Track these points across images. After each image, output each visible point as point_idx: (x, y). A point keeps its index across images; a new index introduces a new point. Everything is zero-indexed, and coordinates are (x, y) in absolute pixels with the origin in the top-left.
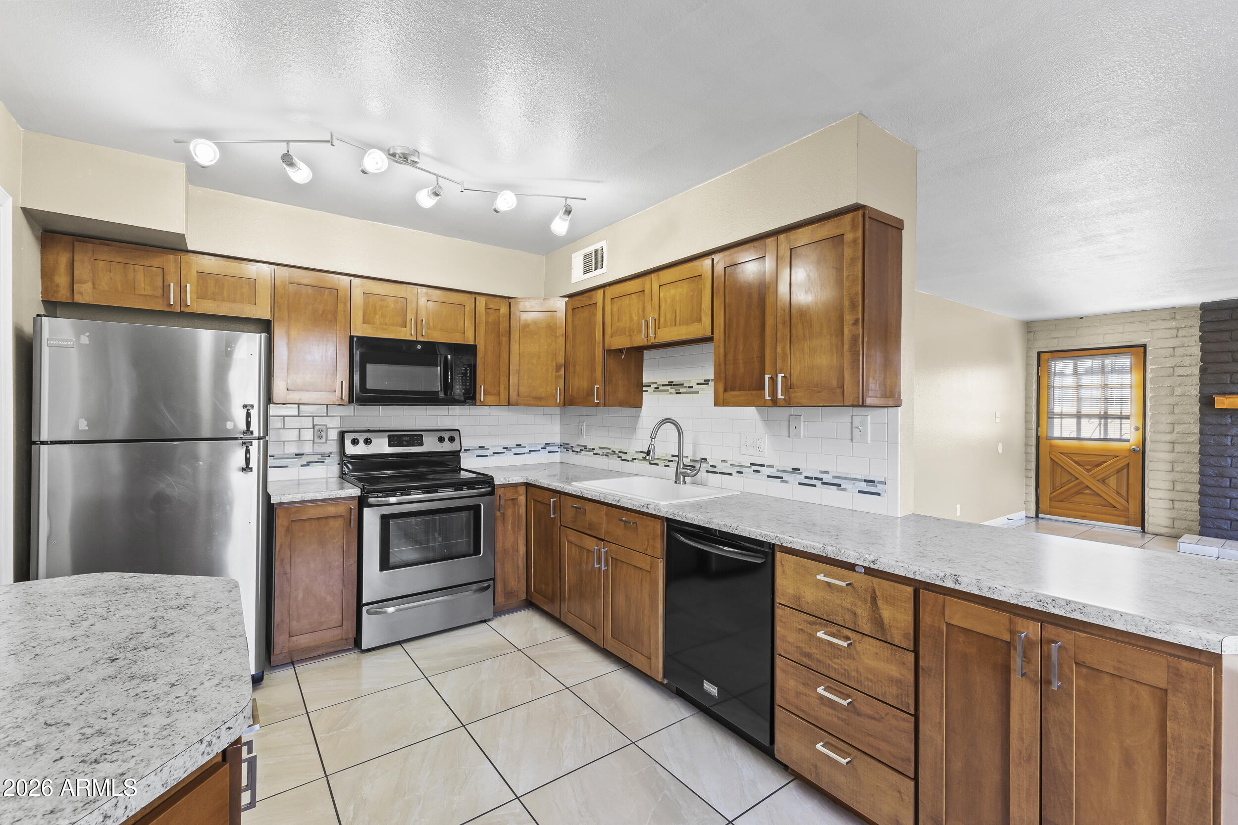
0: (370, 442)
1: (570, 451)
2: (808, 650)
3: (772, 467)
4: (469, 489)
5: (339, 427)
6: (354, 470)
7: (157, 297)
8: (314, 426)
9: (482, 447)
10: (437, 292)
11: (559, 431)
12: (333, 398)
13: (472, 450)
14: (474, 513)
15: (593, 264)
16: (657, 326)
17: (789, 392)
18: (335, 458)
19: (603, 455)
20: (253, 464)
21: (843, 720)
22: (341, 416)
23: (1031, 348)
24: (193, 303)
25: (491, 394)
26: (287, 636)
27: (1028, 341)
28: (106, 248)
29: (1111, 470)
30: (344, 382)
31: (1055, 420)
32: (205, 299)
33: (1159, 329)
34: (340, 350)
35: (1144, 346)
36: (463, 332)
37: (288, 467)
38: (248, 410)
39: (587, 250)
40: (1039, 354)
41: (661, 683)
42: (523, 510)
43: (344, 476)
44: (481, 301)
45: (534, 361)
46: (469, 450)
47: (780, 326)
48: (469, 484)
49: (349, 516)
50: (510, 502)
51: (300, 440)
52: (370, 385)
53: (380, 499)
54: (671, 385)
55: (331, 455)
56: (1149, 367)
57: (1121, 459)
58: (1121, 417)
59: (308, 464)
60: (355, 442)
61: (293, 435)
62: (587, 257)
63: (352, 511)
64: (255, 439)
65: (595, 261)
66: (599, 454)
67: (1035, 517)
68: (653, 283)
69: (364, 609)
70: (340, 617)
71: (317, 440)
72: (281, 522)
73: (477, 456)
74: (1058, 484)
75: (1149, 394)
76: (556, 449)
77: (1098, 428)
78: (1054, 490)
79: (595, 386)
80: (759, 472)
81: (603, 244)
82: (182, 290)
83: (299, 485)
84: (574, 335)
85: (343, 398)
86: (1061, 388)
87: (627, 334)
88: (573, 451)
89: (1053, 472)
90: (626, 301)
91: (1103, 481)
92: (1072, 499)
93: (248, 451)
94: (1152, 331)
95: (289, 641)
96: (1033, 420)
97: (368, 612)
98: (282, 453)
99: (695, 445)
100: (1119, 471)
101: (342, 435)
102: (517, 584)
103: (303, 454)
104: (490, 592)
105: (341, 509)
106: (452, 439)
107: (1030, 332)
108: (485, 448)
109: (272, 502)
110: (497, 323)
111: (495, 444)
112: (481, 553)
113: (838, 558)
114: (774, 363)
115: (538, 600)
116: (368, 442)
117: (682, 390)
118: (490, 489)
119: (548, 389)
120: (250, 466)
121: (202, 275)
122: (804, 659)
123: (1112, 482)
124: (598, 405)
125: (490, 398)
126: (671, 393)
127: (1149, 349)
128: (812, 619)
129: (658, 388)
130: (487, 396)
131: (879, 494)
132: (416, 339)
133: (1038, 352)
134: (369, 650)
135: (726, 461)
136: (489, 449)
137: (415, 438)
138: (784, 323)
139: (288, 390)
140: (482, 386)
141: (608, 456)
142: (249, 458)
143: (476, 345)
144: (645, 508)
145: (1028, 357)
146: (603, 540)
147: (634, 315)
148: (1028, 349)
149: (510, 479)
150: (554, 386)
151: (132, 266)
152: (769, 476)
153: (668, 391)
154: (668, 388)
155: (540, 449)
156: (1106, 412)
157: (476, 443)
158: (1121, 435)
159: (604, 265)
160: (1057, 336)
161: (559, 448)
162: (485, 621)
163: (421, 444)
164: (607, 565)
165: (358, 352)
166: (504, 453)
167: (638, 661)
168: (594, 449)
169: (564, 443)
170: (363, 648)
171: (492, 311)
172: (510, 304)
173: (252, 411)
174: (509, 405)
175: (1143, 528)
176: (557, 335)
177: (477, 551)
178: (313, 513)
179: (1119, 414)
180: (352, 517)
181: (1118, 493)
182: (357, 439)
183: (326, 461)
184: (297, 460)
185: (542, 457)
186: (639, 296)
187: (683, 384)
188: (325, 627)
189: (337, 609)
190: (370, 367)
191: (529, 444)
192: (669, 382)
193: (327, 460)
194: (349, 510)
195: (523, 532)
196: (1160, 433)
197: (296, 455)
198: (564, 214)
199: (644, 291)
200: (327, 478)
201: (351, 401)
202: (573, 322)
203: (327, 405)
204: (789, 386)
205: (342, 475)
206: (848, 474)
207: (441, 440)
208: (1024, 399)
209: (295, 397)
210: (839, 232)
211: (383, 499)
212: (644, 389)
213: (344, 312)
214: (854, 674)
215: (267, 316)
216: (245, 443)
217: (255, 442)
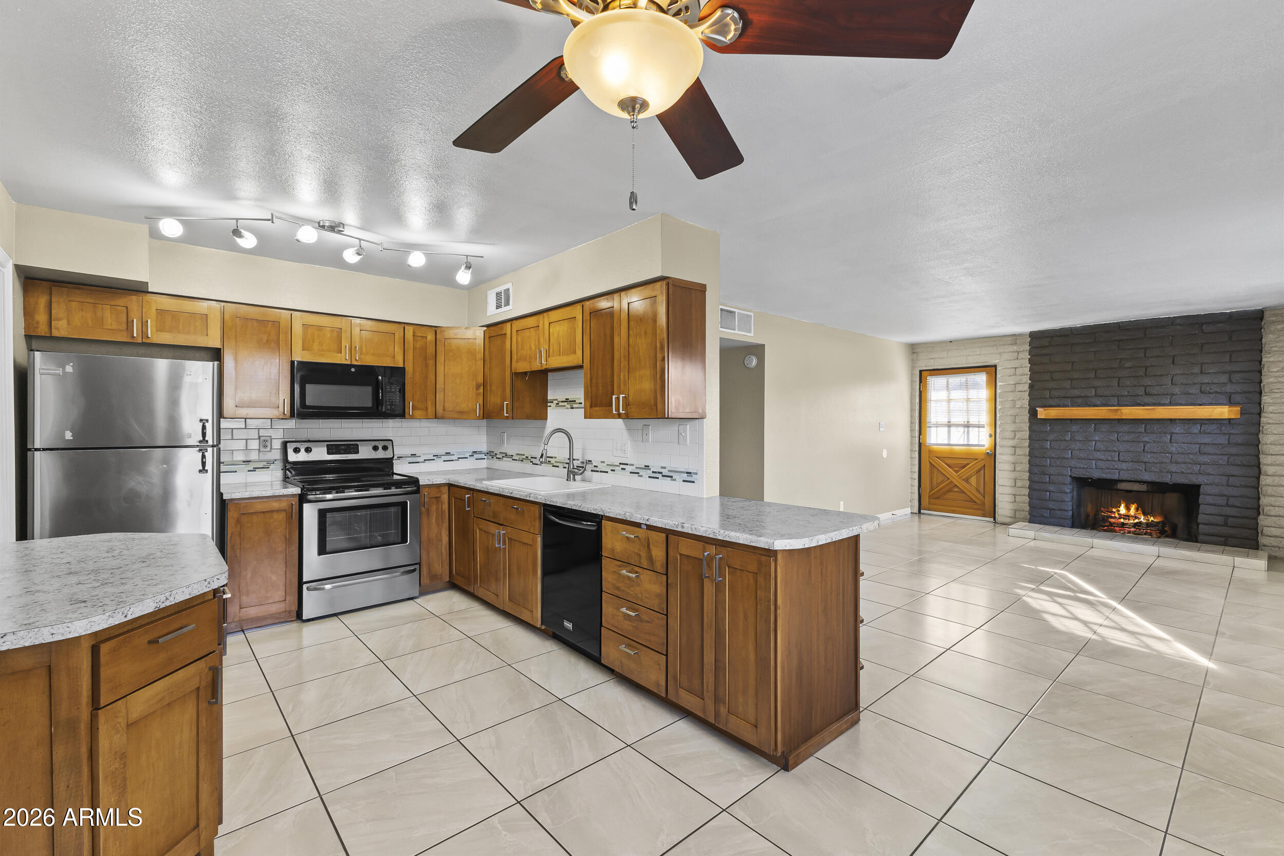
0: (311, 451)
1: (495, 457)
2: (618, 585)
3: (633, 465)
4: (396, 488)
5: (282, 437)
6: (297, 475)
7: (121, 331)
8: (259, 437)
9: (413, 455)
10: (369, 322)
11: (485, 441)
12: (275, 413)
13: (404, 457)
14: (402, 508)
15: (503, 301)
16: (548, 356)
17: (627, 408)
18: (279, 465)
19: (519, 460)
20: (209, 466)
21: (634, 627)
22: (284, 429)
23: (914, 367)
24: (155, 336)
25: (420, 409)
26: (238, 607)
27: (913, 360)
28: (79, 292)
29: (973, 471)
30: (286, 400)
31: (932, 429)
32: (163, 332)
33: (1005, 352)
34: (282, 373)
35: (995, 366)
36: (392, 356)
37: (236, 472)
38: (203, 423)
39: (498, 290)
40: (921, 372)
41: (539, 629)
42: (446, 507)
43: (287, 479)
44: (409, 331)
45: (458, 381)
46: (402, 457)
47: (622, 359)
48: (398, 484)
49: (291, 510)
50: (434, 500)
51: (247, 449)
52: (309, 402)
53: (318, 496)
54: (567, 402)
55: (275, 462)
56: (999, 384)
57: (980, 461)
58: (979, 426)
59: (255, 469)
60: (297, 450)
61: (241, 445)
62: (498, 295)
63: (294, 506)
64: (209, 446)
65: (503, 299)
66: (516, 460)
67: (917, 512)
68: (545, 320)
69: (305, 586)
70: (284, 594)
71: (262, 449)
72: (232, 515)
73: (409, 463)
74: (935, 484)
75: (998, 407)
76: (483, 456)
77: (963, 435)
78: (932, 489)
79: (505, 403)
80: (624, 469)
81: (508, 286)
82: (144, 324)
83: (246, 486)
84: (490, 359)
85: (286, 413)
86: (937, 401)
87: (528, 360)
88: (497, 458)
89: (931, 473)
90: (527, 333)
91: (967, 480)
92: (945, 496)
93: (203, 457)
94: (1000, 354)
95: (240, 612)
96: (917, 429)
97: (308, 589)
98: (231, 460)
99: (584, 450)
100: (978, 471)
101: (285, 445)
102: (441, 568)
103: (250, 461)
104: (416, 573)
105: (284, 504)
106: (385, 448)
107: (914, 353)
108: (417, 455)
109: (224, 498)
110: (424, 349)
111: (424, 452)
112: (407, 542)
113: (631, 520)
114: (619, 387)
115: (459, 581)
116: (308, 450)
117: (575, 406)
118: (415, 488)
119: (470, 405)
120: (206, 469)
121: (161, 312)
122: (616, 592)
123: (973, 480)
124: (507, 418)
125: (418, 413)
126: (567, 408)
127: (999, 368)
128: (619, 563)
129: (558, 404)
130: (416, 411)
131: (693, 482)
132: (350, 363)
133: (920, 371)
134: (309, 620)
135: (604, 462)
136: (420, 456)
137: (351, 447)
138: (625, 357)
139: (236, 407)
140: (411, 403)
141: (522, 461)
142: (205, 462)
143: (405, 368)
144: (528, 497)
145: (912, 375)
146: (502, 525)
147: (532, 345)
148: (913, 368)
149: (434, 481)
150: (474, 403)
151: (100, 306)
152: (631, 473)
153: (565, 406)
154: (565, 404)
155: (468, 457)
156: (968, 422)
157: (407, 451)
158: (979, 442)
159: (511, 303)
160: (933, 357)
161: (485, 455)
162: (412, 599)
163: (357, 452)
164: (504, 544)
165: (299, 375)
166: (434, 460)
167: (525, 616)
168: (512, 456)
169: (490, 452)
170: (304, 618)
171: (419, 338)
172: (436, 332)
173: (207, 424)
174: (436, 418)
175: (995, 519)
176: (477, 359)
177: (404, 540)
178: (260, 507)
179: (977, 423)
180: (294, 511)
181: (978, 491)
182: (299, 448)
183: (270, 467)
184: (244, 466)
185: (470, 464)
186: (536, 330)
187: (575, 401)
188: (270, 601)
189: (282, 588)
190: (309, 388)
191: (458, 453)
192: (566, 399)
193: (272, 467)
194: (291, 505)
195: (446, 524)
196: (1006, 439)
197: (243, 462)
198: (465, 269)
199: (538, 326)
200: (272, 482)
201: (292, 415)
202: (489, 348)
203: (271, 419)
204: (627, 404)
205: (286, 479)
206: (676, 468)
207: (375, 448)
208: (910, 410)
209: (243, 412)
210: (653, 294)
211: (321, 496)
212: (549, 404)
213: (286, 341)
214: (640, 595)
215: (217, 344)
216: (201, 450)
217: (210, 450)
